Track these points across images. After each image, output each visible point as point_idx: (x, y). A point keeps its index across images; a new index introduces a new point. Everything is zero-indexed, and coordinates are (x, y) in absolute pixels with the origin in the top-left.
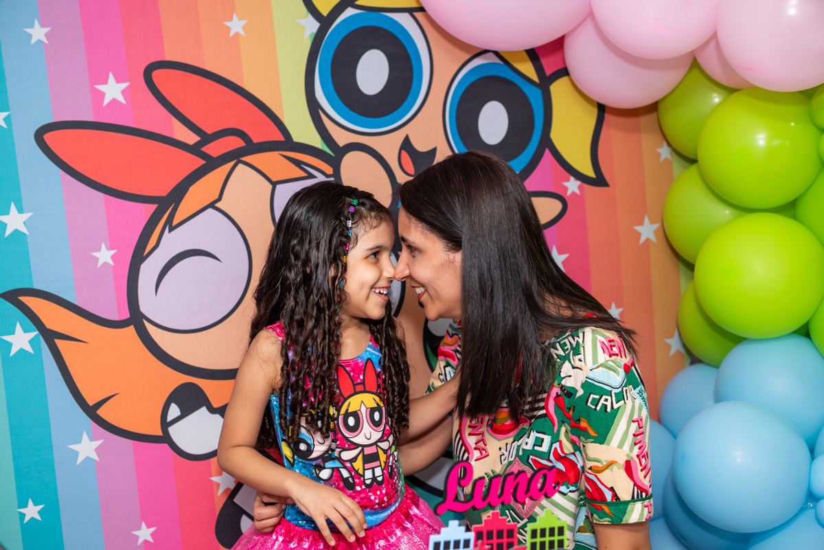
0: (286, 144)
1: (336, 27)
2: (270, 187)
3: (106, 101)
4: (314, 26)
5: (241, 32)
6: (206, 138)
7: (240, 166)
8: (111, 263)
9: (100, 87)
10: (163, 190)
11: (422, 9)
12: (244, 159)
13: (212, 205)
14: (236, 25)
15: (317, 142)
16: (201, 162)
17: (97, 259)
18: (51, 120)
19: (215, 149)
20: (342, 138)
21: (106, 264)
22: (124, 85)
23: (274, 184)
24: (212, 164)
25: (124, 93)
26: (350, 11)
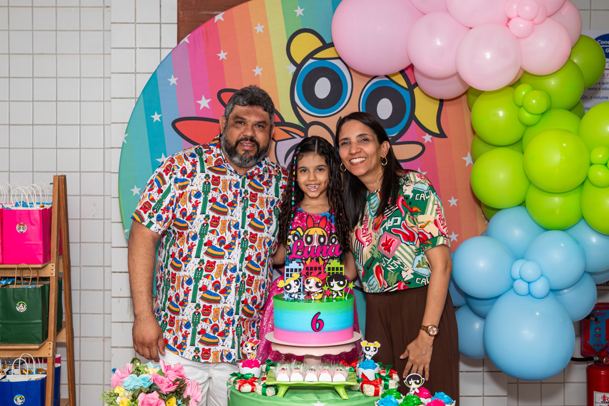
0: (282, 123)
1: (304, 68)
3: (201, 108)
4: (294, 68)
5: (260, 74)
9: (199, 102)
11: (339, 58)
14: (258, 71)
15: (296, 121)
18: (178, 117)
20: (308, 119)
22: (209, 100)
23: (277, 142)
25: (209, 103)
26: (311, 61)
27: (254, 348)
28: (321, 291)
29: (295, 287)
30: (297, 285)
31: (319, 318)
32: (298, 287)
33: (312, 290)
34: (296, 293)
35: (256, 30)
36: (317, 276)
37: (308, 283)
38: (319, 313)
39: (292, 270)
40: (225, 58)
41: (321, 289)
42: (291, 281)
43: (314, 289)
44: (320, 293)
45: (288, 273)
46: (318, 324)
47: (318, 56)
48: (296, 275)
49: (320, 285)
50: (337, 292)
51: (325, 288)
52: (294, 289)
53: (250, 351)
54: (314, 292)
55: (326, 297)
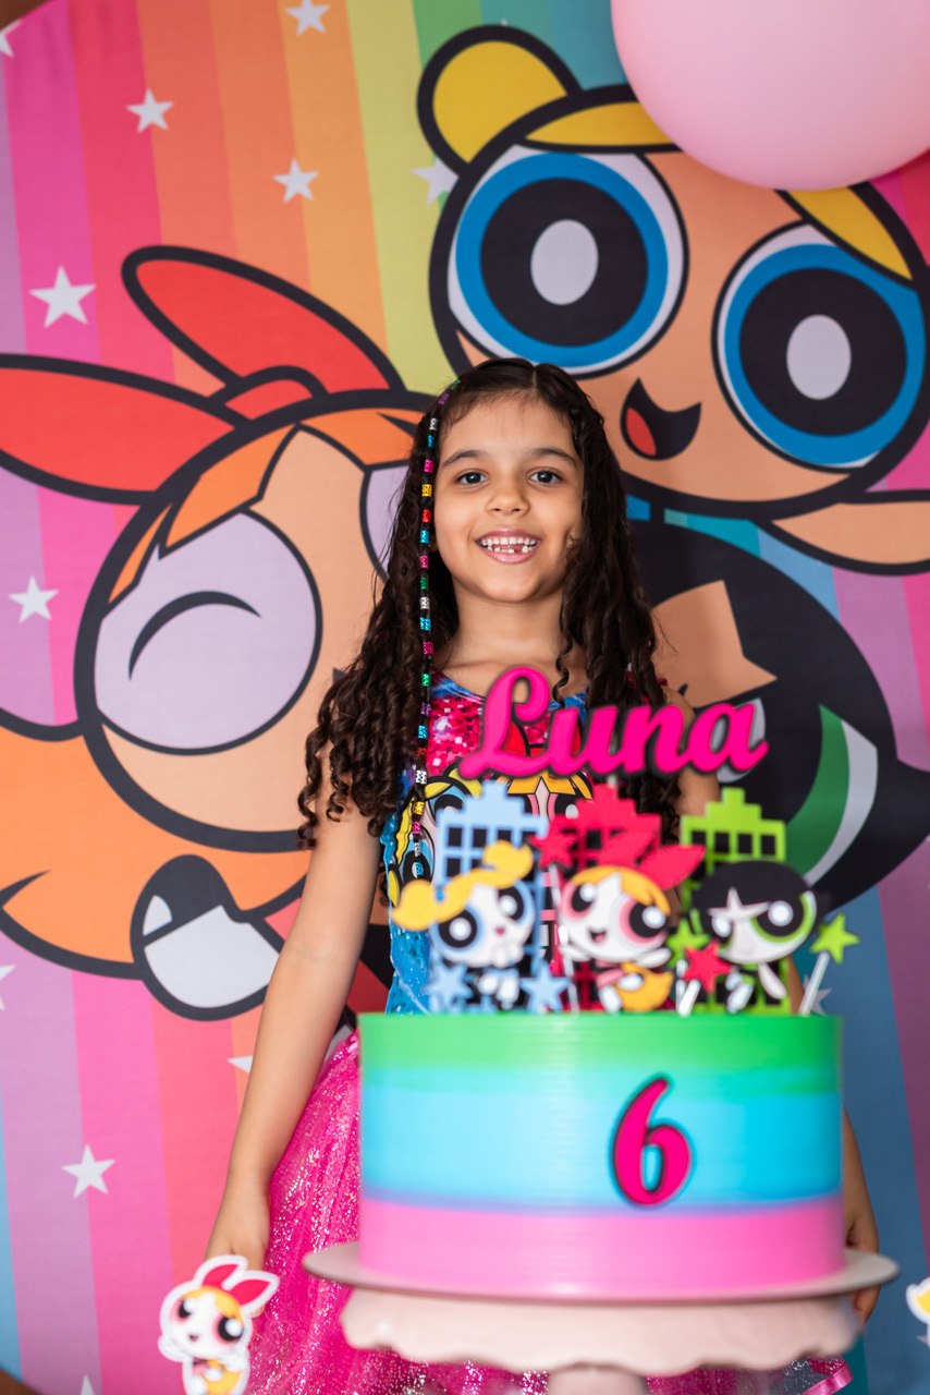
0: (392, 393)
1: (487, 185)
2: (359, 475)
3: (51, 318)
4: (444, 180)
5: (306, 193)
6: (236, 384)
7: (301, 436)
8: (46, 614)
9: (41, 294)
10: (151, 481)
12: (310, 422)
13: (245, 509)
14: (297, 182)
16: (224, 428)
17: (19, 607)
19: (251, 405)
21: (35, 617)
22: (85, 290)
23: (368, 470)
24: (244, 432)
25: (85, 303)
26: (516, 154)
27: (233, 1328)
28: (660, 957)
29: (500, 931)
30: (517, 916)
31: (664, 1111)
32: (519, 932)
33: (606, 952)
34: (507, 968)
35: (295, 22)
36: (639, 862)
37: (580, 905)
38: (657, 1087)
39: (480, 838)
40: (161, 123)
41: (664, 946)
42: (479, 893)
43: (619, 946)
44: (657, 970)
45: (454, 852)
46: (650, 1164)
47: (543, 134)
48: (511, 862)
49: (654, 918)
50: (754, 974)
51: (688, 939)
52: (499, 944)
53: (210, 1347)
54: (616, 966)
55: (688, 995)
